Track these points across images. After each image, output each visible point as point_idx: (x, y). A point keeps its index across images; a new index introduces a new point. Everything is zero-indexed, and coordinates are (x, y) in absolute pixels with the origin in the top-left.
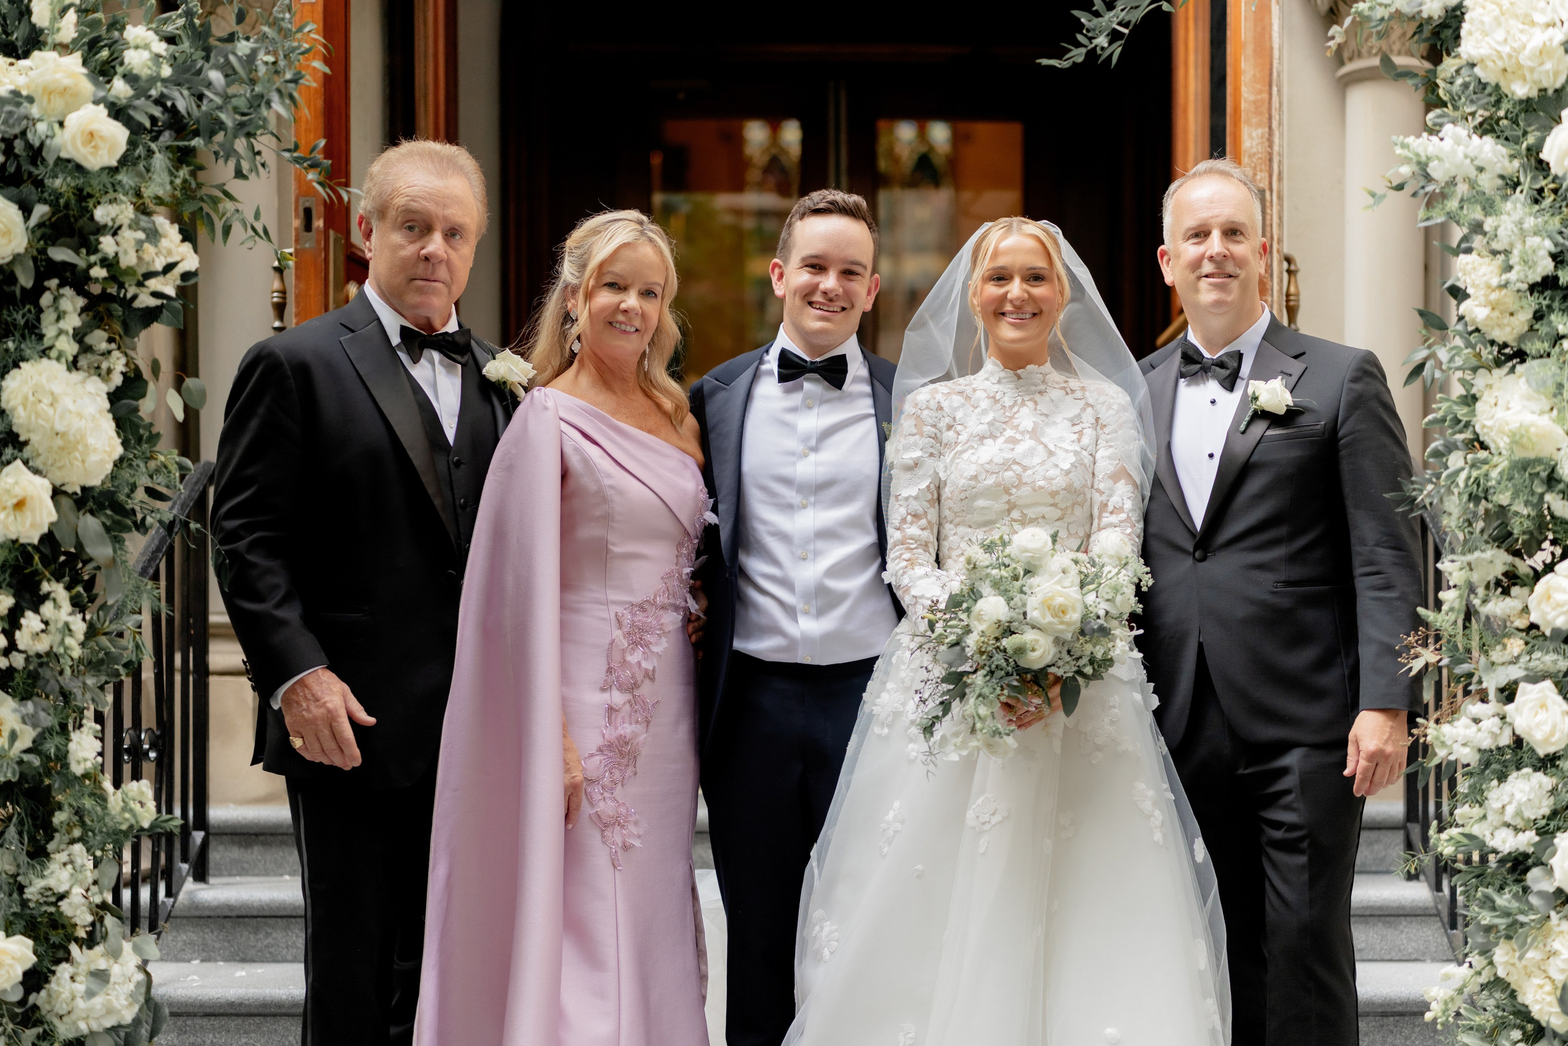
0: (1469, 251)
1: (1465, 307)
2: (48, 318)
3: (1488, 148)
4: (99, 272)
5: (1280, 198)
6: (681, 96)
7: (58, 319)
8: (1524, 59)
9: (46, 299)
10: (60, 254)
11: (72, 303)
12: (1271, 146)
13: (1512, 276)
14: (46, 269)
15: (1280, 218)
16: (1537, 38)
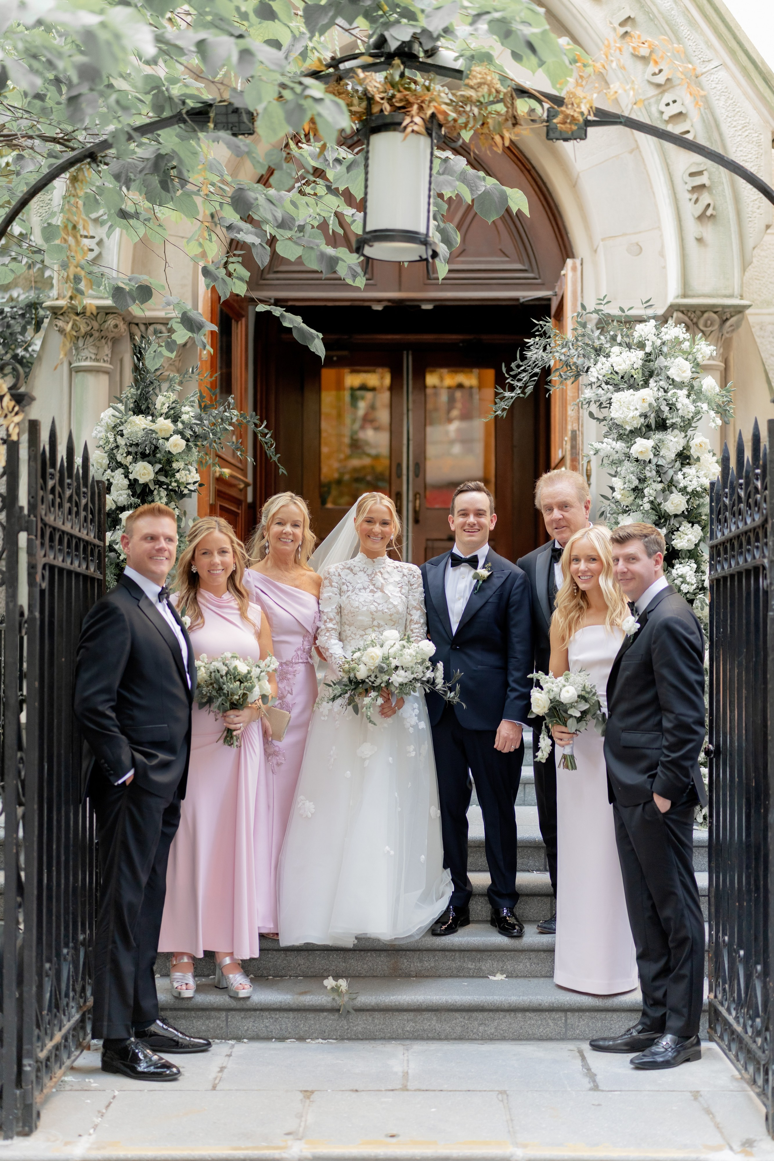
0: (615, 476)
1: (615, 494)
2: (157, 498)
3: (620, 445)
4: (174, 484)
5: (582, 434)
6: (335, 358)
7: (160, 499)
8: (627, 419)
9: (155, 492)
10: (162, 479)
11: (164, 493)
12: (579, 413)
13: (626, 486)
14: (160, 484)
15: (582, 442)
16: (631, 414)
